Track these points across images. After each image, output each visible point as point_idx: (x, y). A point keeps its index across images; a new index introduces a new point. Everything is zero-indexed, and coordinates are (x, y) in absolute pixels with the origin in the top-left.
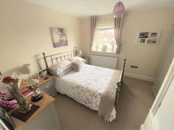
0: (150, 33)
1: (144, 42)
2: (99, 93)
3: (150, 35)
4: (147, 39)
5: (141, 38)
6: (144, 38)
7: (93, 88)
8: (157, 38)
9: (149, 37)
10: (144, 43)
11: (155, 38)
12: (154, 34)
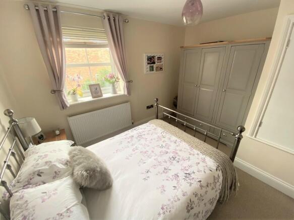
0: (156, 57)
1: (153, 70)
2: (215, 168)
3: (156, 60)
4: (155, 66)
5: (149, 65)
6: (152, 65)
7: (203, 173)
8: (162, 63)
9: (156, 63)
10: (153, 72)
11: (161, 63)
12: (159, 58)
